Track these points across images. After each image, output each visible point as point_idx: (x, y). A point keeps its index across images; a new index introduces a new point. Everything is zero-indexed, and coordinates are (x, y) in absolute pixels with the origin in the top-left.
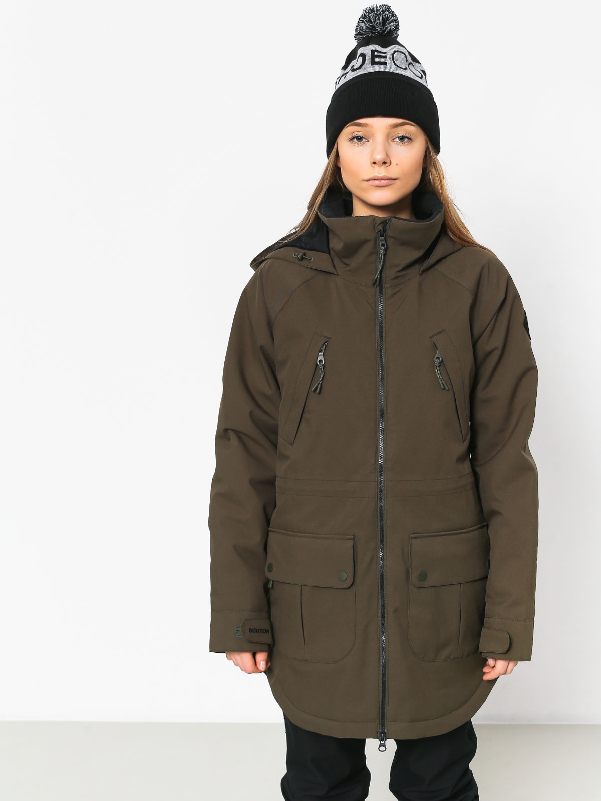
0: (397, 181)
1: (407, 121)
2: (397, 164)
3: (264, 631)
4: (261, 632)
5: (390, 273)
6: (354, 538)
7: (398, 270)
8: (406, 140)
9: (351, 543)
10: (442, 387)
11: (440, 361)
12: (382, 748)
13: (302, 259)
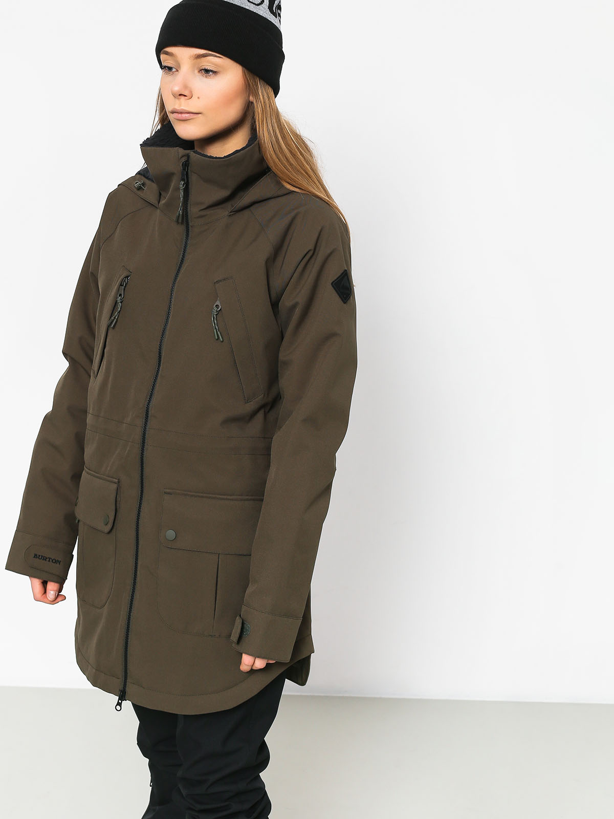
0: (200, 115)
1: (210, 52)
2: (198, 98)
3: (54, 561)
4: (49, 561)
5: (193, 210)
6: (119, 482)
7: (202, 208)
8: (211, 73)
9: (115, 486)
10: (216, 337)
11: (218, 310)
12: (118, 708)
13: (139, 188)
